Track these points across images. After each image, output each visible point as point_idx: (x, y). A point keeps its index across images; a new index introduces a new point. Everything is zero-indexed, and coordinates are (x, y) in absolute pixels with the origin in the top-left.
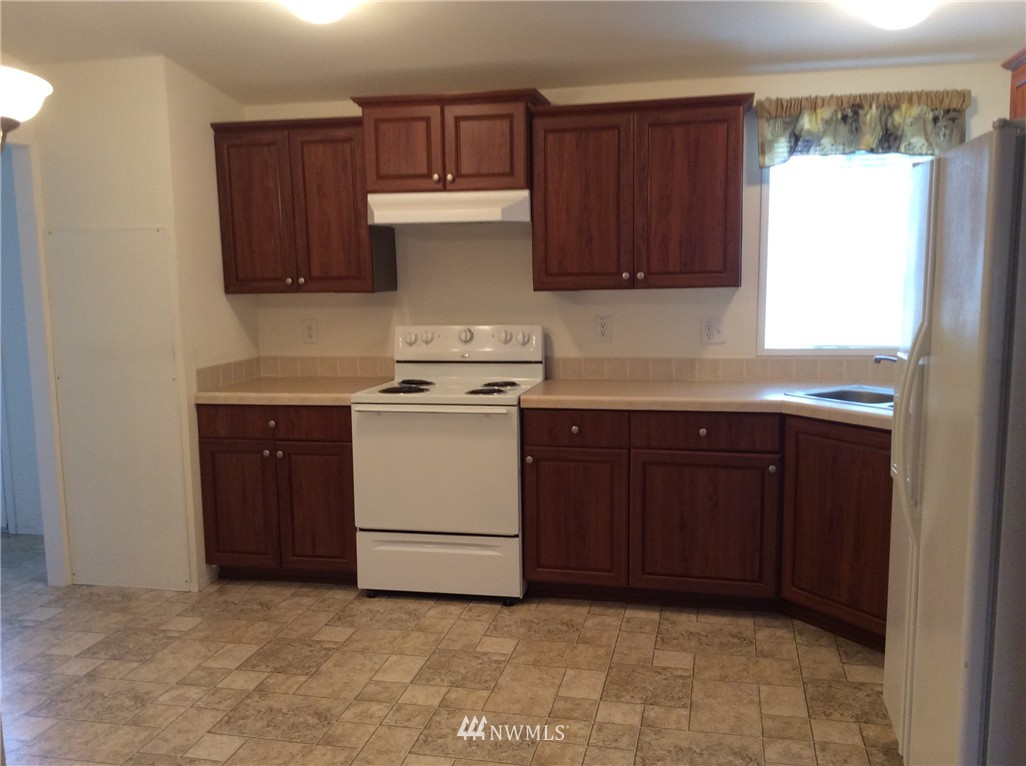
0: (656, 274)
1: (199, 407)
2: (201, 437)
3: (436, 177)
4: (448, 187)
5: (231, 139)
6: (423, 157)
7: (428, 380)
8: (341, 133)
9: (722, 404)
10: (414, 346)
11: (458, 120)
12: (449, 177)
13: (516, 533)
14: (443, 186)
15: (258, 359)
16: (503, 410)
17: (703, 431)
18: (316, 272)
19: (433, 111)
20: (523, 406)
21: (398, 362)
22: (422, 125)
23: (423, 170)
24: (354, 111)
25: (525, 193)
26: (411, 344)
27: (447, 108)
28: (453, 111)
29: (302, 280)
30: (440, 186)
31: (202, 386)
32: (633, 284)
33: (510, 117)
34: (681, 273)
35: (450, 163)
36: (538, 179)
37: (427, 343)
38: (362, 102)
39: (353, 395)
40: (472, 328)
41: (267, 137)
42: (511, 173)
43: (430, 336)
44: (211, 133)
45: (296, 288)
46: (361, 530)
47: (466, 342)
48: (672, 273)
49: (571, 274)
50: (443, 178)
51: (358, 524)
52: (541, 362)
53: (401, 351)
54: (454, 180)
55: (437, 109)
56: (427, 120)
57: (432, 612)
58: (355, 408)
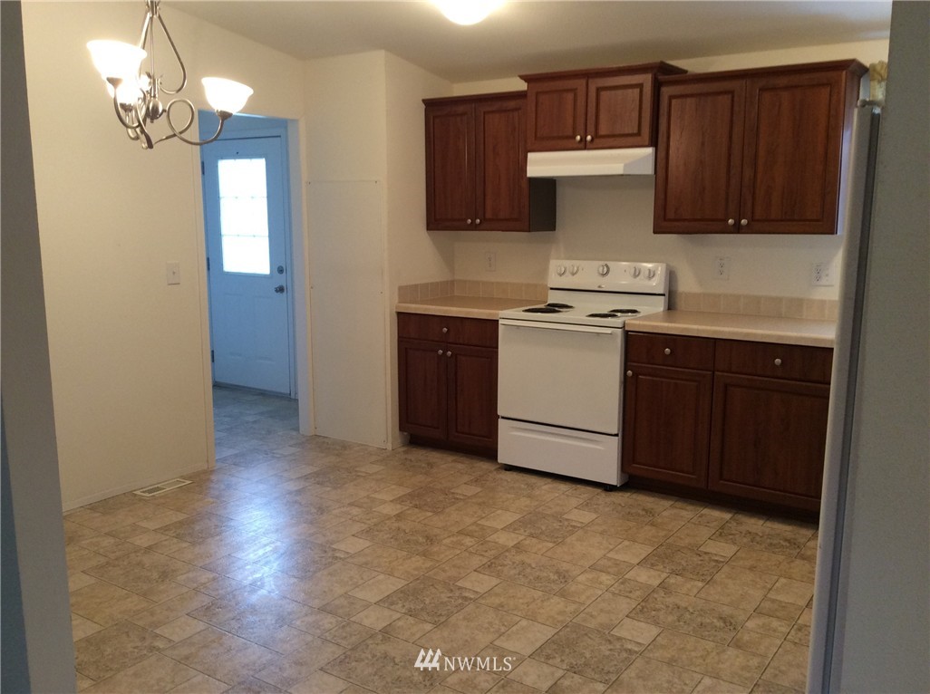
0: (758, 220)
1: (399, 314)
2: (399, 337)
3: (578, 138)
4: (588, 147)
5: (437, 111)
6: (570, 121)
7: (569, 304)
8: (512, 104)
9: (797, 338)
10: (563, 277)
11: (599, 90)
12: (589, 138)
13: (616, 432)
14: (584, 146)
15: (452, 282)
16: (609, 331)
17: (778, 361)
18: (489, 215)
19: (580, 84)
20: (626, 329)
21: (552, 289)
22: (570, 96)
23: (570, 133)
24: (522, 86)
25: (649, 151)
26: (561, 275)
27: (590, 81)
28: (595, 83)
29: (478, 221)
30: (582, 145)
31: (402, 298)
32: (738, 229)
33: (640, 86)
34: (782, 221)
35: (591, 127)
36: (662, 139)
37: (573, 274)
38: (526, 78)
39: (500, 312)
40: (610, 264)
41: (461, 109)
42: (639, 134)
43: (576, 269)
44: (423, 107)
45: (474, 227)
46: (503, 418)
47: (603, 275)
48: (773, 220)
49: (685, 220)
50: (583, 140)
51: (500, 412)
52: (663, 295)
53: (554, 280)
54: (592, 140)
55: (583, 82)
56: (574, 91)
57: (545, 486)
58: (501, 322)
